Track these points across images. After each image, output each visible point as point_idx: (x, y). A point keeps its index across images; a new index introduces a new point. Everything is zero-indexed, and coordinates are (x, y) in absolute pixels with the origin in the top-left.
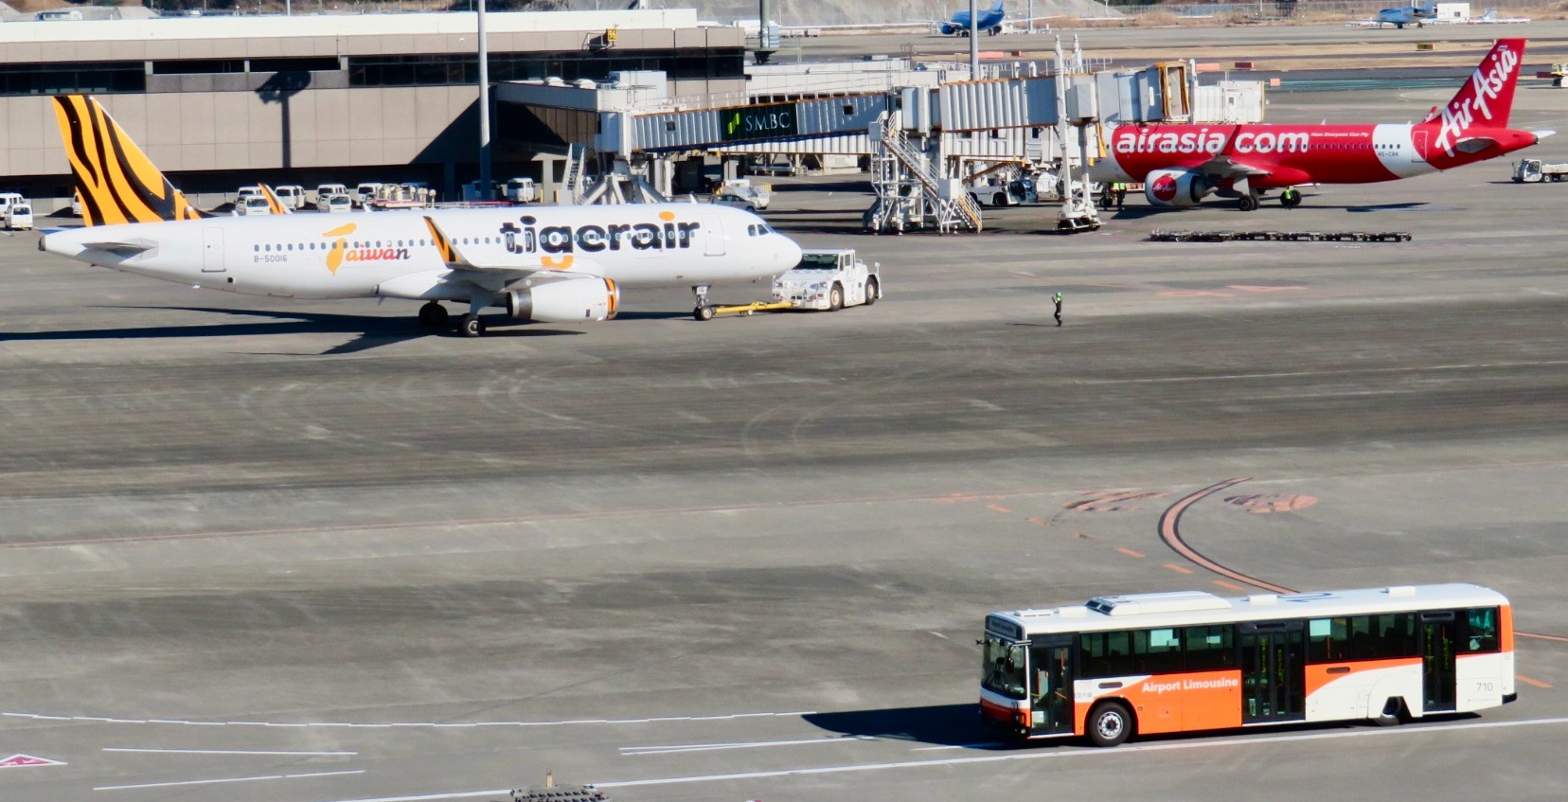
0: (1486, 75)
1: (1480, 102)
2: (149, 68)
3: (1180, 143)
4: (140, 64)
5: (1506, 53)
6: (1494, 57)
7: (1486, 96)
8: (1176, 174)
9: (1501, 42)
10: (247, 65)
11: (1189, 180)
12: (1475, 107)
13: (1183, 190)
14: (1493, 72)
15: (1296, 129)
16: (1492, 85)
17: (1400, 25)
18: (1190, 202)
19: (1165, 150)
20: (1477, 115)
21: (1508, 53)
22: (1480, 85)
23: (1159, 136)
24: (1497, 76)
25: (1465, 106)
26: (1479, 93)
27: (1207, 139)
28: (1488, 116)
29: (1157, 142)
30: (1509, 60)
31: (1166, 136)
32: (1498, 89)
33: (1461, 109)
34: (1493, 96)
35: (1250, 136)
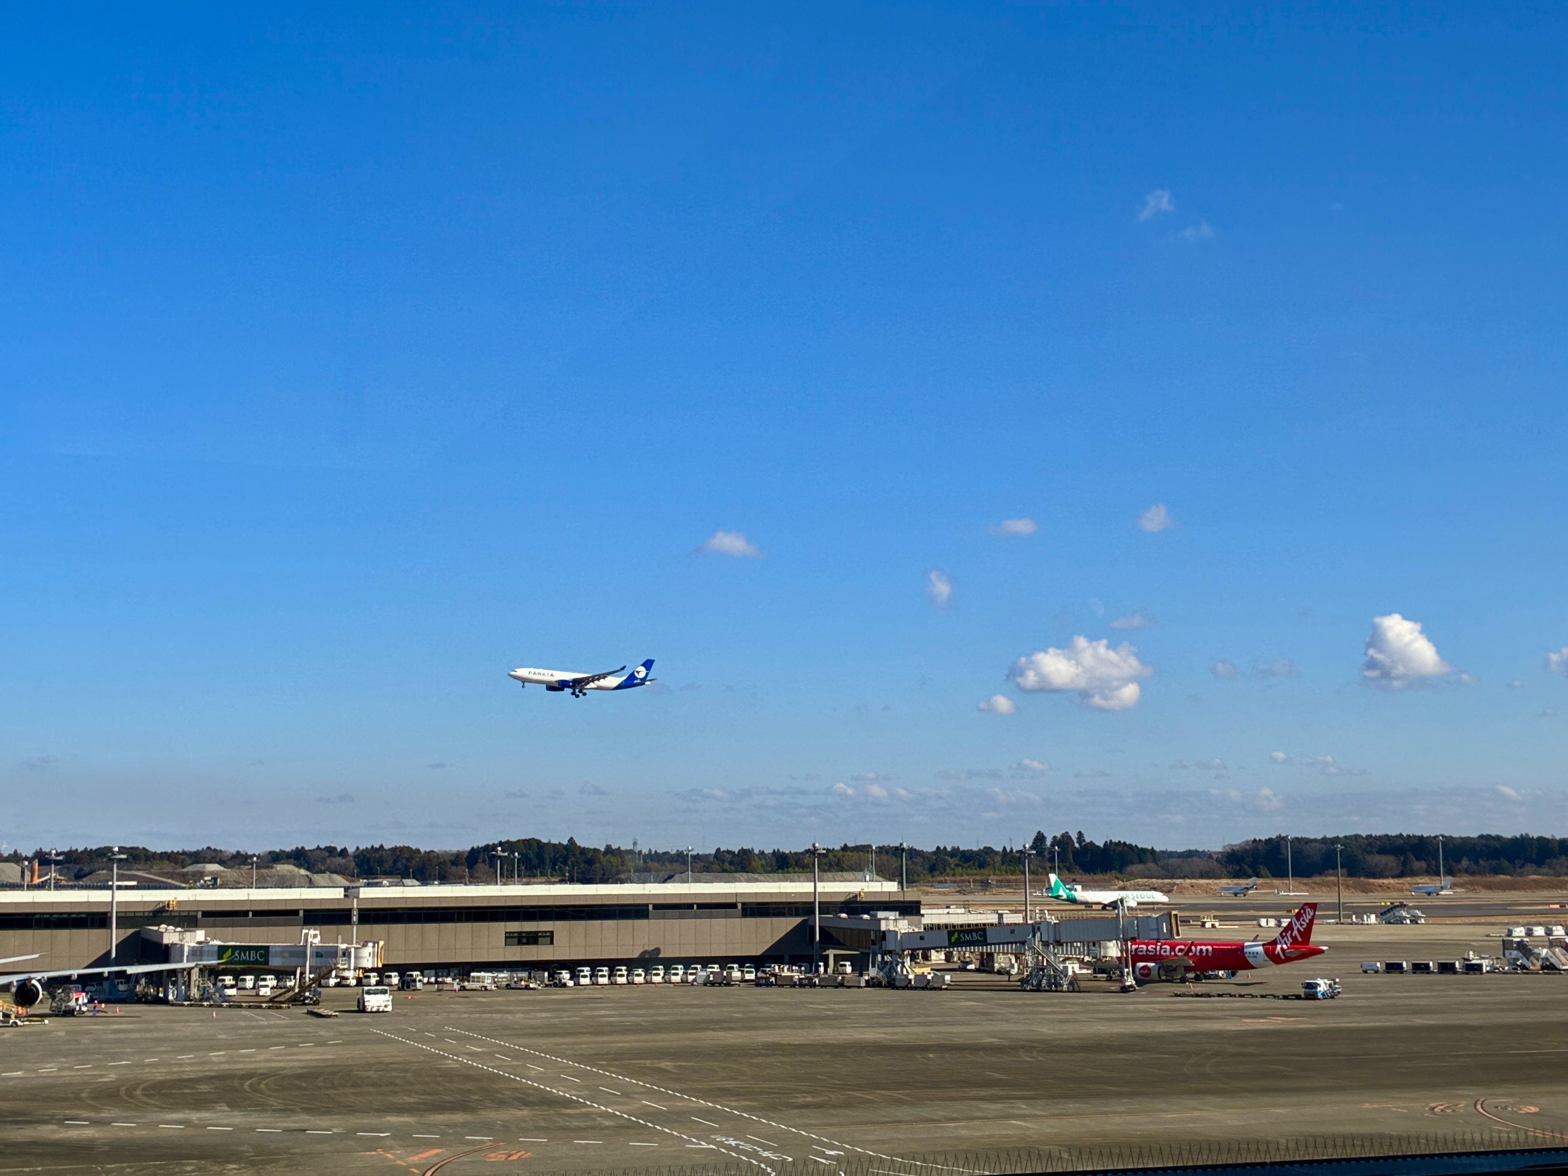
0: (1298, 920)
1: (1295, 932)
2: (651, 907)
3: (1147, 950)
4: (647, 905)
5: (1308, 910)
6: (1302, 911)
7: (1298, 930)
8: (1151, 965)
9: (1306, 904)
10: (695, 906)
11: (1157, 968)
12: (1294, 935)
13: (1154, 973)
14: (1302, 919)
15: (1206, 945)
16: (1301, 925)
17: (1236, 895)
18: (1158, 979)
19: (1141, 954)
20: (1294, 939)
21: (1309, 910)
22: (1296, 925)
23: (1137, 946)
24: (1304, 920)
25: (1288, 935)
26: (1295, 928)
27: (1161, 948)
28: (1300, 939)
29: (1136, 949)
30: (1310, 912)
31: (1140, 946)
32: (1305, 926)
33: (1286, 936)
34: (1302, 930)
35: (1182, 947)
